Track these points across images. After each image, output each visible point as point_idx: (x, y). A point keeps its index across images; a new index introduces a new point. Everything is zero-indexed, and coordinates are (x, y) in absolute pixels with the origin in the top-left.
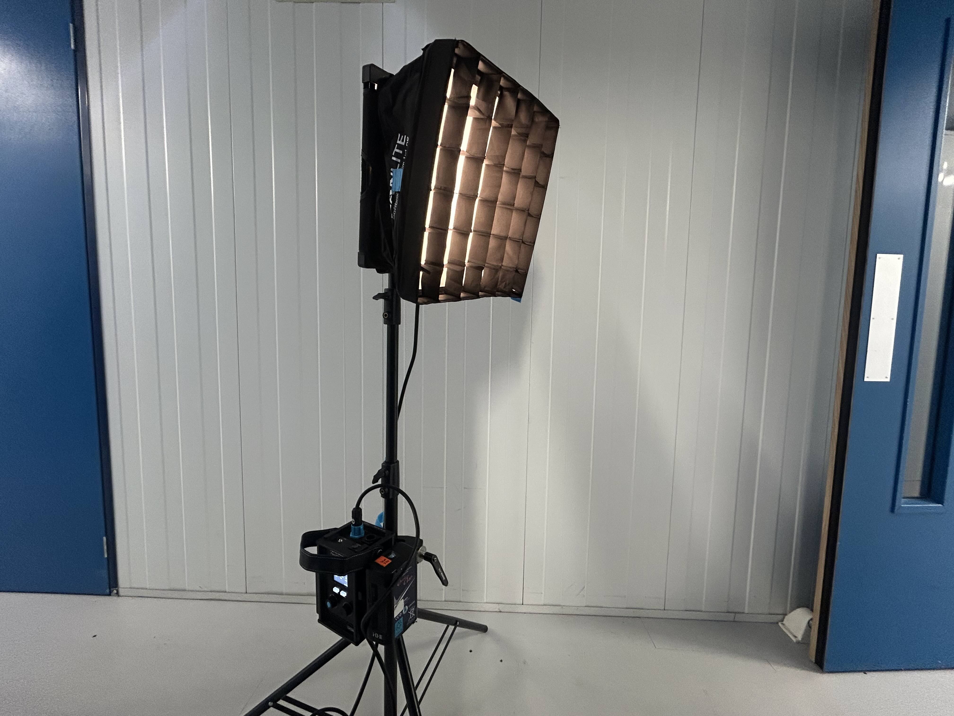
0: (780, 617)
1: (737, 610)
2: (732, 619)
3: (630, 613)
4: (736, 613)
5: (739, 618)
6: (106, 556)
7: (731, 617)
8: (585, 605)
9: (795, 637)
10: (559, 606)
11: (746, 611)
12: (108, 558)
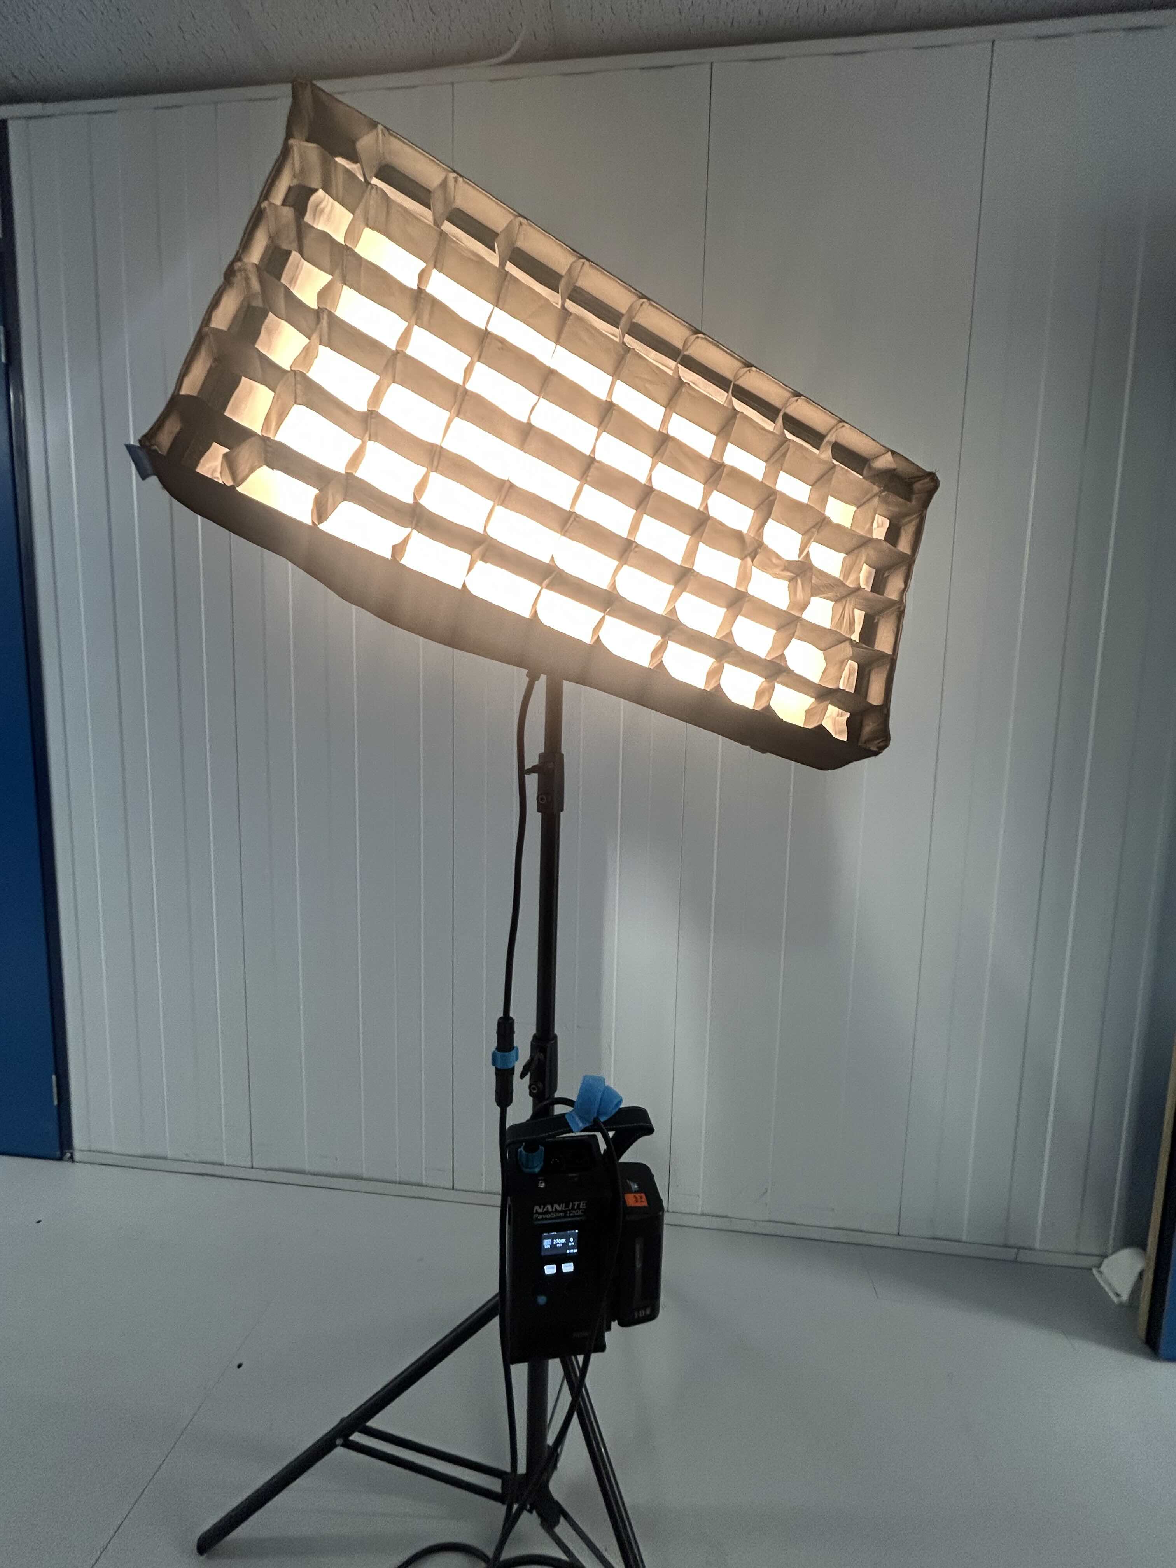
0: (1095, 1260)
1: (1022, 1244)
2: (1013, 1257)
3: (840, 1236)
4: (1019, 1248)
5: (1023, 1256)
6: (56, 1103)
7: (1011, 1254)
8: (767, 1218)
9: (1118, 1295)
10: (726, 1217)
11: (1037, 1246)
12: (59, 1105)
